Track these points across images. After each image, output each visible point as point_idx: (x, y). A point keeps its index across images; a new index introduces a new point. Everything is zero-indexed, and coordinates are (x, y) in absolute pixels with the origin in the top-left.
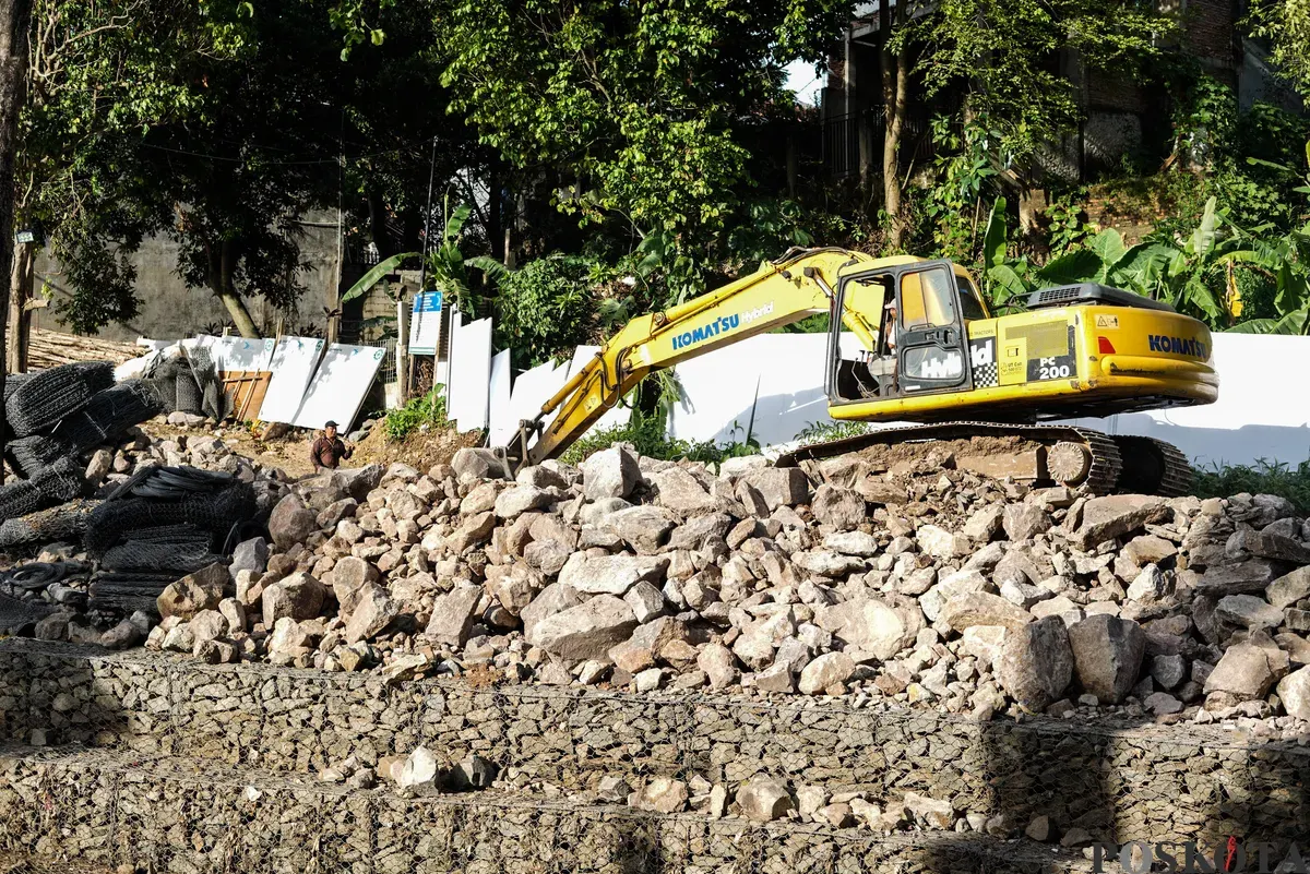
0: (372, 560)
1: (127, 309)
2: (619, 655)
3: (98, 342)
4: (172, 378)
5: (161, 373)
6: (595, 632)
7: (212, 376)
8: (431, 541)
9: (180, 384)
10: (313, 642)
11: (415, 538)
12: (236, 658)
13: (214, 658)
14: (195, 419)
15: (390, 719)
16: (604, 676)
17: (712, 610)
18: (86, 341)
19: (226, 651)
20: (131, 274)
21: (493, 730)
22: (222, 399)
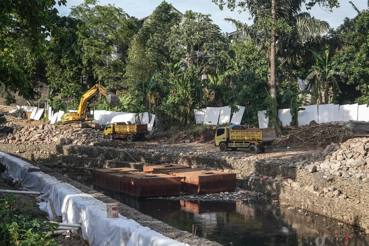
0: (20, 135)
1: (14, 102)
2: (35, 142)
3: (10, 107)
4: (19, 112)
5: (17, 112)
6: (34, 140)
7: (25, 112)
8: (25, 133)
9: (20, 113)
10: (12, 142)
11: (24, 133)
12: (6, 143)
13: (4, 143)
14: (21, 118)
15: (17, 148)
16: (33, 144)
17: (44, 138)
18: (8, 107)
19: (5, 143)
20: (14, 97)
21: (24, 148)
22: (25, 115)
